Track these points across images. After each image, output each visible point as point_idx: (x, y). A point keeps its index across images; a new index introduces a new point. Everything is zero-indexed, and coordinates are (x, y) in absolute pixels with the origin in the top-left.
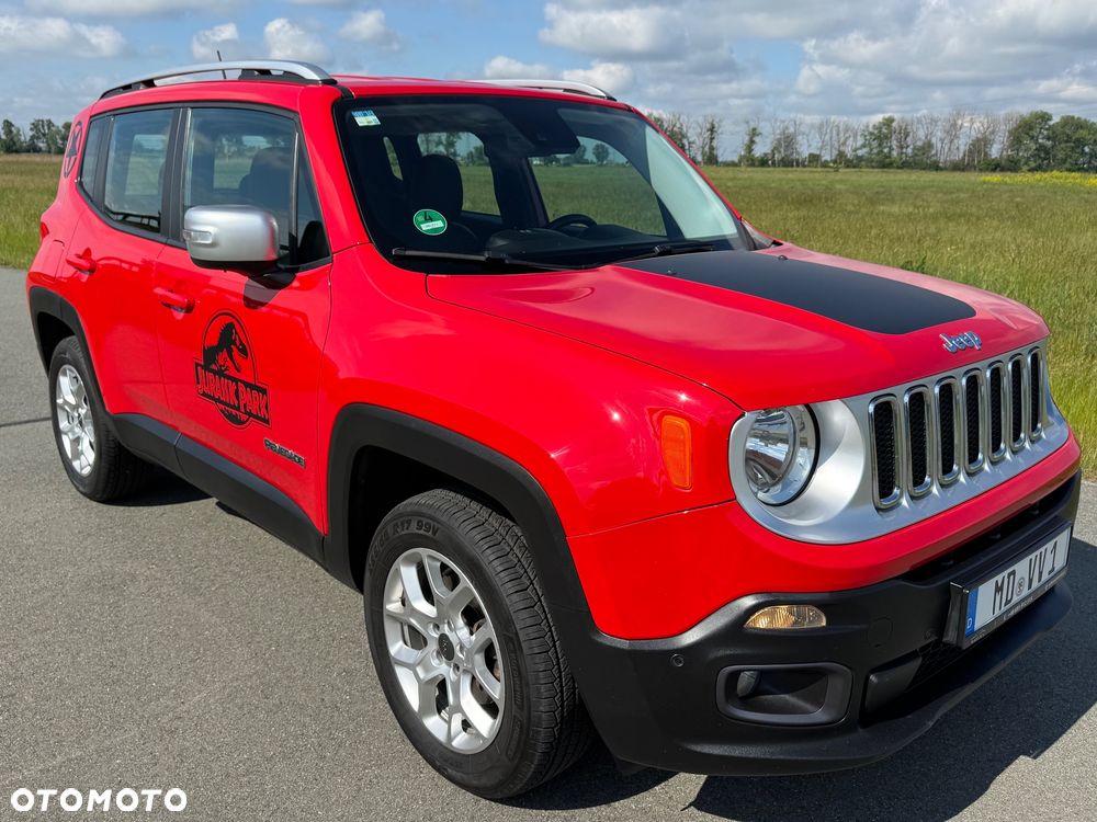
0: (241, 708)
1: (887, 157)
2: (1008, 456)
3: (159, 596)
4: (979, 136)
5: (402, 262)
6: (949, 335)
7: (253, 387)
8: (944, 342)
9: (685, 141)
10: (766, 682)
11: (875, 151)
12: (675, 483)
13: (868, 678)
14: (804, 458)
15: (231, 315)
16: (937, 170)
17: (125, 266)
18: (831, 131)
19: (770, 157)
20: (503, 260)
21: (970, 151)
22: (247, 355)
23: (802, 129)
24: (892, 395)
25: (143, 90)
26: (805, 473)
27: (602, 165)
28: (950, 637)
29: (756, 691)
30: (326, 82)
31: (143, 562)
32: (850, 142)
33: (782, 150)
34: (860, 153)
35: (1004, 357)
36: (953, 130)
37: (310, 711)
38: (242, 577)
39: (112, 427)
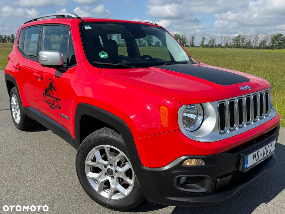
0: (50, 185)
1: (239, 45)
2: (259, 120)
3: (33, 155)
4: (264, 40)
5: (95, 65)
6: (242, 86)
7: (57, 99)
8: (240, 88)
9: (186, 41)
10: (189, 180)
11: (236, 44)
12: (163, 125)
13: (216, 180)
14: (200, 118)
15: (51, 80)
16: (252, 49)
17: (28, 68)
18: (224, 38)
19: (208, 45)
20: (123, 65)
21: (261, 44)
22: (55, 90)
23: (217, 38)
24: (224, 102)
25: (34, 22)
26: (200, 123)
27: (164, 47)
28: (240, 169)
29: (186, 183)
30: (78, 18)
31: (30, 146)
32: (229, 41)
33: (211, 43)
34: (232, 44)
35: (258, 93)
36: (256, 38)
37: (68, 187)
38: (56, 151)
39: (24, 110)
